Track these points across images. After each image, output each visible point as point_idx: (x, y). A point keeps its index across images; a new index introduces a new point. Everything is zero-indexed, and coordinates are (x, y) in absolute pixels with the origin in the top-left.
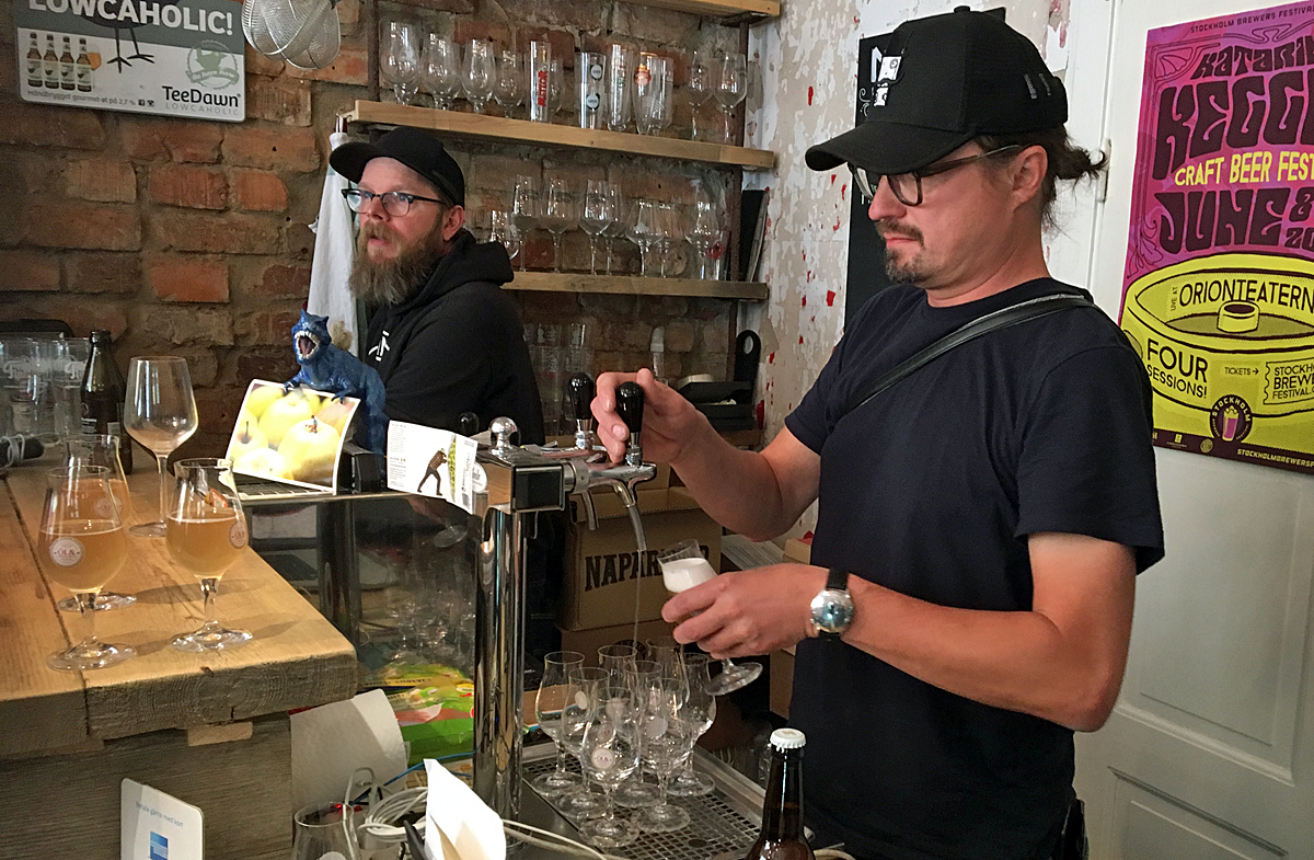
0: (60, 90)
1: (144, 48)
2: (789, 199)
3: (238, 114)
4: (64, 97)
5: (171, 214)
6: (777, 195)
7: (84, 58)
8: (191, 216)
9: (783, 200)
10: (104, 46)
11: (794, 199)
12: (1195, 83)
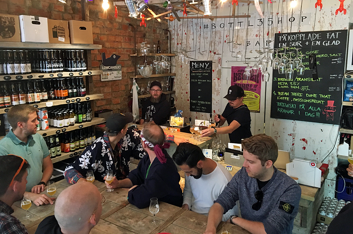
0: (105, 79)
1: (113, 72)
2: (178, 79)
3: (121, 78)
4: (105, 80)
5: (115, 93)
6: (176, 79)
7: (107, 74)
8: (116, 93)
9: (177, 80)
10: (109, 72)
11: (179, 80)
12: (238, 73)
